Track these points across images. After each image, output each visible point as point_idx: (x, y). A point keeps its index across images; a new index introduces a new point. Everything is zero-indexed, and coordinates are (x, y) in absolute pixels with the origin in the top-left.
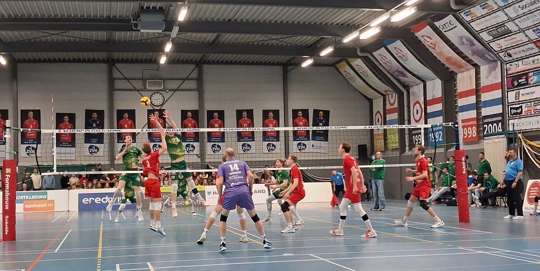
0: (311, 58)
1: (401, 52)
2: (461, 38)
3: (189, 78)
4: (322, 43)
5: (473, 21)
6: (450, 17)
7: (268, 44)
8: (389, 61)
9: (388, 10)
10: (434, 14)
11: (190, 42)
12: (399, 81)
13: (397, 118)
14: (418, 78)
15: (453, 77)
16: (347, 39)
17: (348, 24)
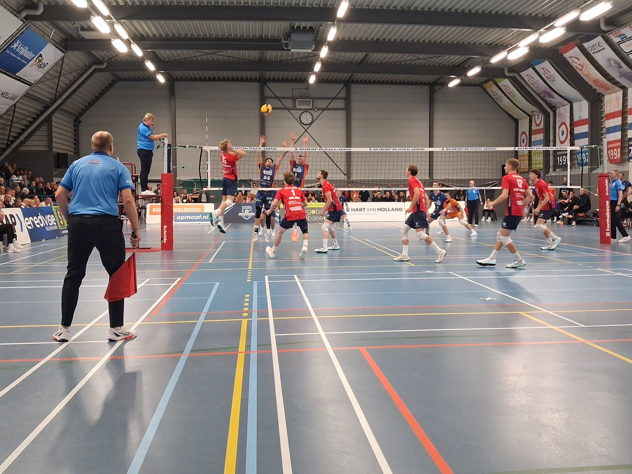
0: (458, 78)
1: (549, 73)
2: (609, 60)
3: (338, 96)
4: (469, 63)
5: (622, 42)
6: (599, 39)
7: (415, 63)
8: (536, 82)
9: (536, 30)
10: (583, 35)
11: (339, 61)
12: (546, 102)
13: (543, 139)
14: (565, 99)
15: (600, 98)
16: (495, 60)
17: (496, 44)
